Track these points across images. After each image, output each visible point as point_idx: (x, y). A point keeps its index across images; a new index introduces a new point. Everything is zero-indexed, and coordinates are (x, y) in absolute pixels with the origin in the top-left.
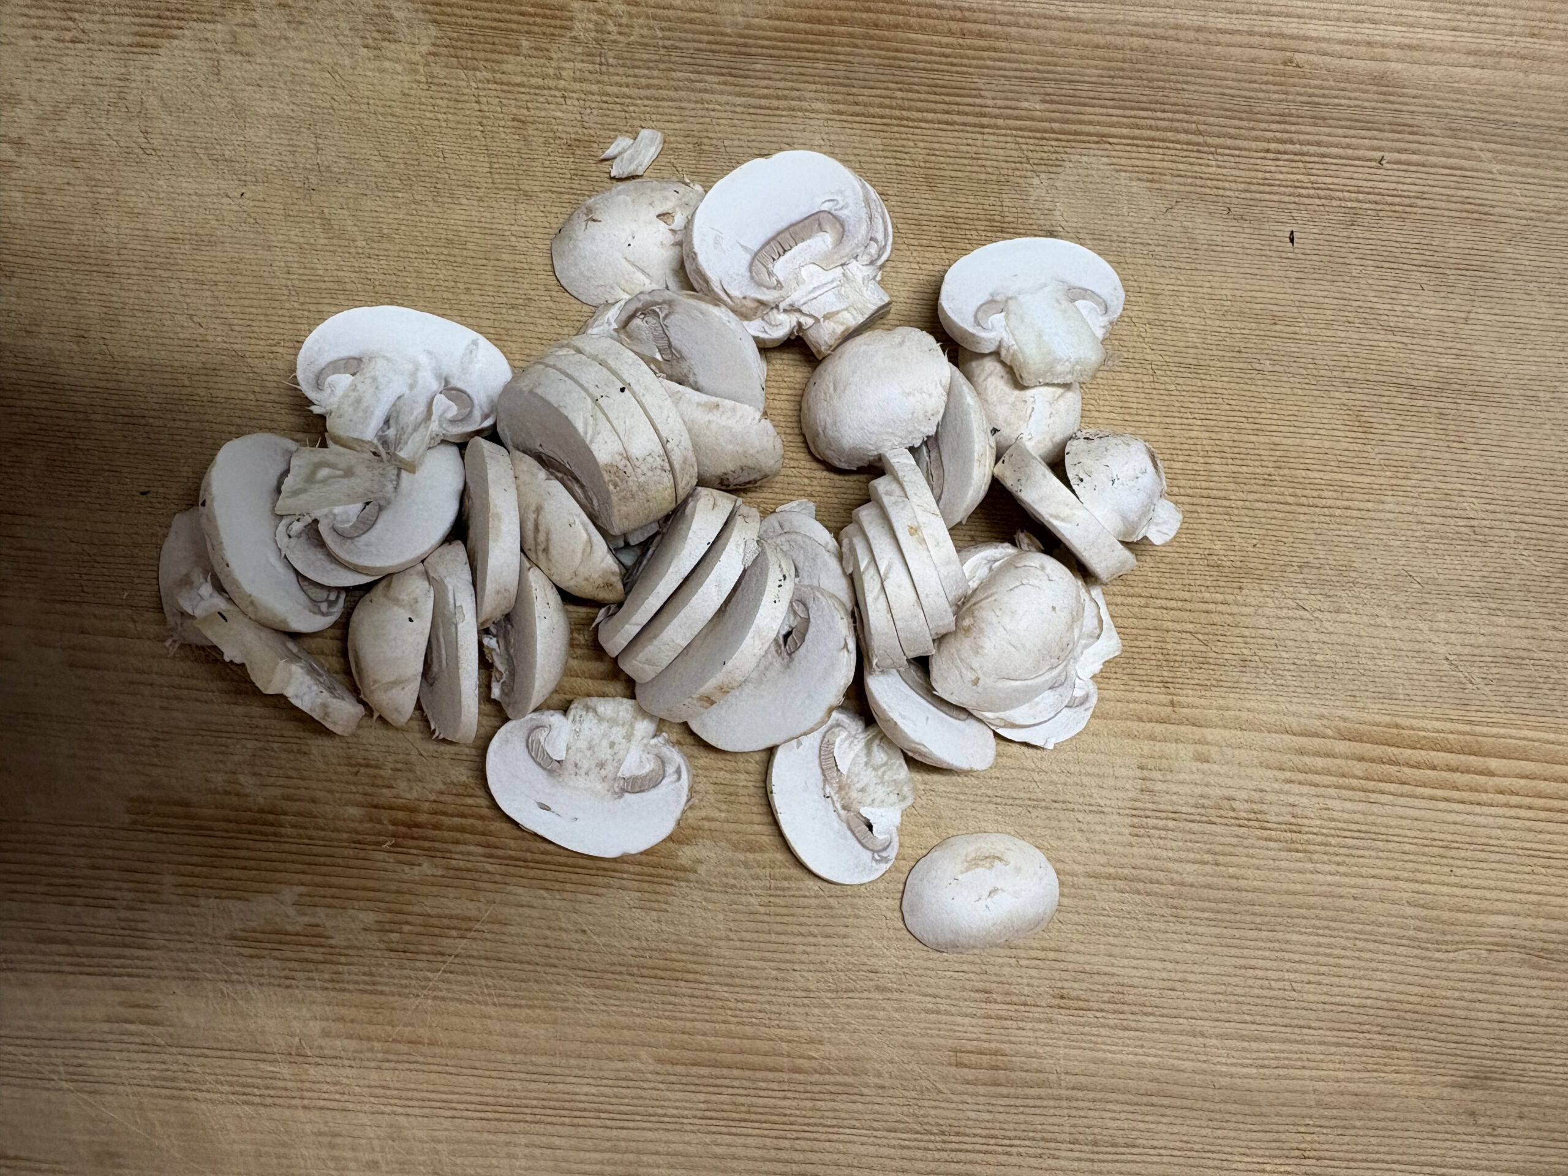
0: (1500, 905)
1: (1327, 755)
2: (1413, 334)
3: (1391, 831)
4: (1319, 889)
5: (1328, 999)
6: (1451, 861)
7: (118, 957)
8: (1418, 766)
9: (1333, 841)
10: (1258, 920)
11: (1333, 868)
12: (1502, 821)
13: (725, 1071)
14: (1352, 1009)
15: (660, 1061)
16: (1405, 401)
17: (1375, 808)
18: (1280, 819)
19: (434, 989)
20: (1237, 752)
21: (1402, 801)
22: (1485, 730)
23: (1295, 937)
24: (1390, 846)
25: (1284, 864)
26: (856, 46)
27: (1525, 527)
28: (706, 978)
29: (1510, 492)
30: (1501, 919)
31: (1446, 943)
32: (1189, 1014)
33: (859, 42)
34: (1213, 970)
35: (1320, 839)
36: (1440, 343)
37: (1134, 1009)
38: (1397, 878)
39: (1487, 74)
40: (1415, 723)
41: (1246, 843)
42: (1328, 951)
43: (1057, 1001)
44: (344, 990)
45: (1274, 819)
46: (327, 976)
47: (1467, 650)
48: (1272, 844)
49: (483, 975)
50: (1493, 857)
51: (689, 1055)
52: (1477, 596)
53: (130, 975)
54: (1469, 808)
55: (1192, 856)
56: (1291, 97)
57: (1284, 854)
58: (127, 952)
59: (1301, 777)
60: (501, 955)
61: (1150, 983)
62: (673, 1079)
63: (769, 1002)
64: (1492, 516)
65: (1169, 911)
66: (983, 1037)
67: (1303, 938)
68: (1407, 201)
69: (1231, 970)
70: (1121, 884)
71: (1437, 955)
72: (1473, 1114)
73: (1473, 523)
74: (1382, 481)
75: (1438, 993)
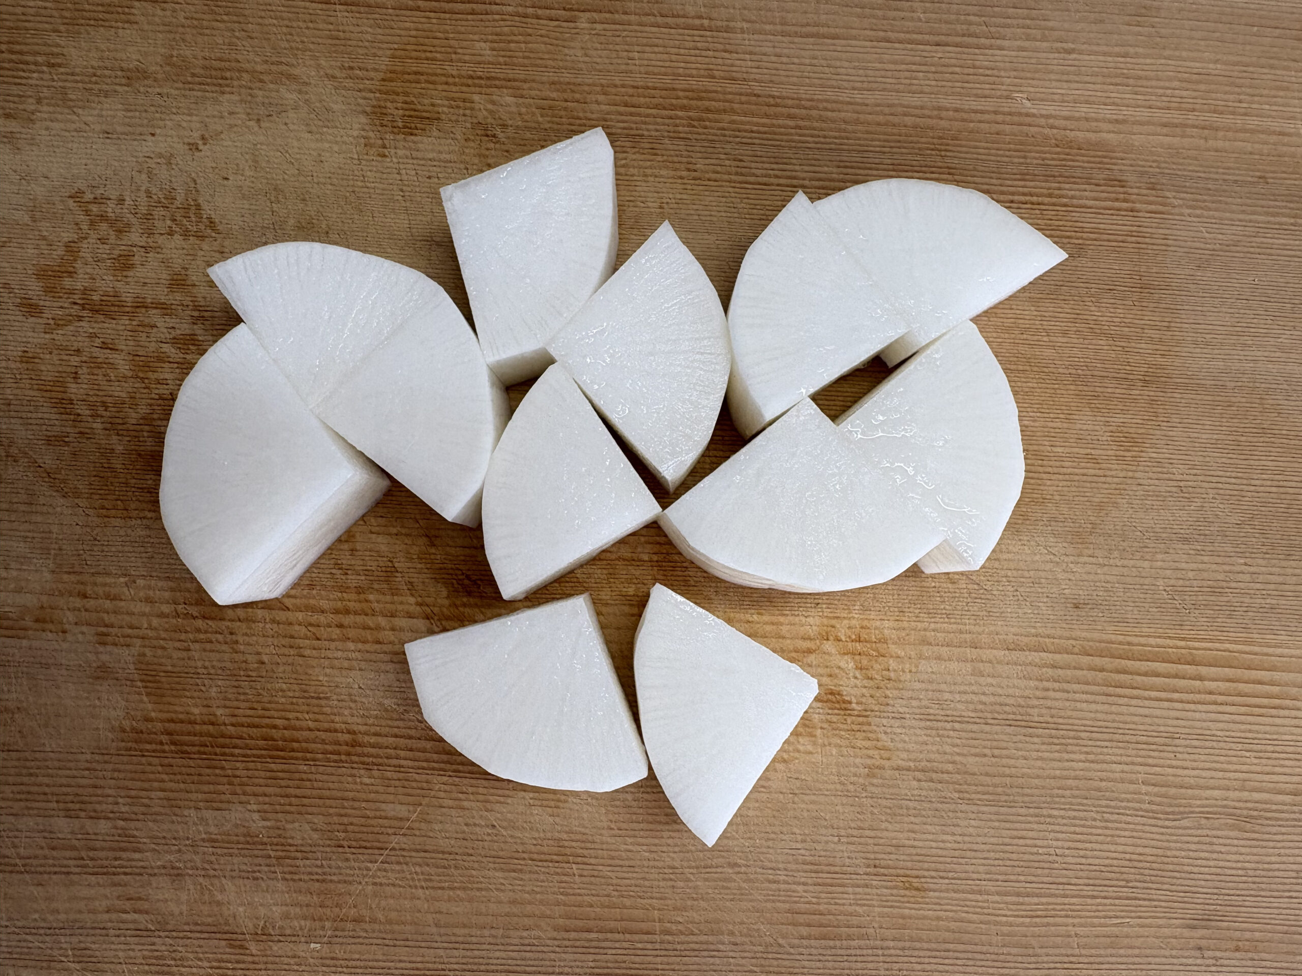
0: (1212, 782)
1: (1075, 668)
2: (1128, 338)
3: (1127, 726)
4: (1073, 774)
5: (1083, 861)
6: (1175, 749)
7: (116, 859)
8: (1146, 674)
9: (1083, 735)
10: (1026, 799)
11: (1082, 757)
12: (1213, 716)
13: (609, 935)
14: (1103, 868)
15: (556, 929)
16: (1124, 391)
17: (1114, 709)
18: (1041, 719)
19: (374, 877)
20: (1006, 667)
21: (1134, 702)
22: (1197, 644)
23: (1055, 813)
24: (1127, 738)
25: (1046, 755)
26: (694, 126)
27: (1220, 486)
28: (593, 861)
29: (1208, 459)
30: (1216, 793)
31: (1173, 813)
32: (975, 876)
33: (696, 123)
34: (993, 840)
35: (1072, 734)
36: (1150, 346)
37: (933, 874)
38: (1133, 763)
39: (1176, 141)
40: (1143, 640)
41: (1015, 739)
42: (1082, 822)
43: (871, 870)
44: (300, 880)
45: (1036, 719)
46: (286, 869)
47: (1181, 582)
48: (1036, 740)
49: (415, 864)
50: (1208, 744)
51: (580, 923)
52: (1186, 540)
53: (125, 874)
54: (1187, 706)
55: (973, 751)
56: (1028, 161)
57: (1044, 747)
58: (124, 855)
59: (1056, 685)
60: (427, 848)
61: (944, 853)
62: (567, 943)
63: (644, 879)
64: (1195, 478)
65: (957, 795)
66: (814, 900)
67: (1062, 813)
68: (1120, 238)
69: (1007, 840)
70: (919, 775)
71: (1167, 823)
72: (1200, 949)
73: (1182, 484)
74: (1110, 453)
75: (1169, 853)
